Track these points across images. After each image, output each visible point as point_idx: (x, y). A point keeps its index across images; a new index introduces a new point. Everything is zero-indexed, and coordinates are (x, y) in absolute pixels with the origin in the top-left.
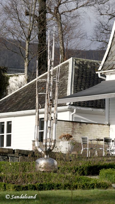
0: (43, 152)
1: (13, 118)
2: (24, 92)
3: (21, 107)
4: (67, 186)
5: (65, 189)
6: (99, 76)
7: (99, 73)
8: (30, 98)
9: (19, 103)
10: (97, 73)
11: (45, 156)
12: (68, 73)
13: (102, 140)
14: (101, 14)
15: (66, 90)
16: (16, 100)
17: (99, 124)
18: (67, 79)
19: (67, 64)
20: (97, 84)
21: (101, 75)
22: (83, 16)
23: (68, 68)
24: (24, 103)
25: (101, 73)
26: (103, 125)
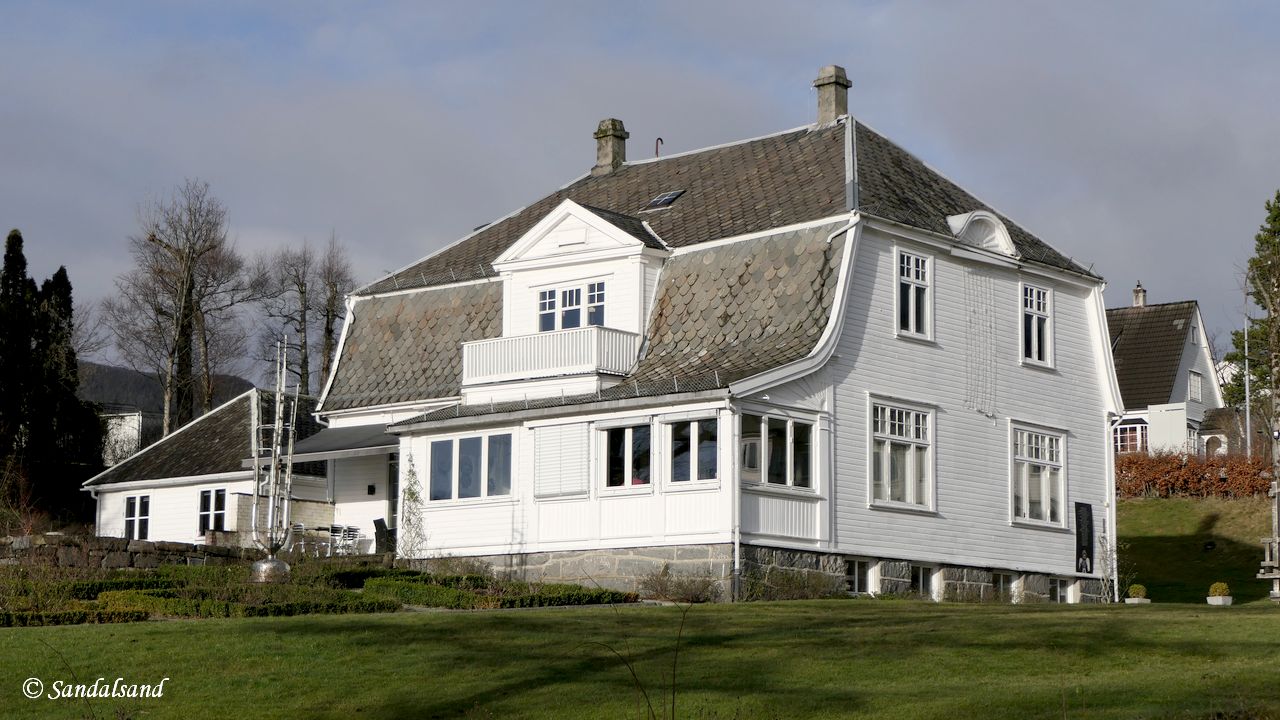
0: (265, 550)
1: (152, 490)
2: (171, 446)
3: (168, 471)
4: (330, 608)
5: (328, 612)
6: (318, 420)
7: (317, 416)
8: (183, 456)
9: (163, 464)
10: (313, 414)
11: (270, 557)
12: (250, 414)
13: (327, 529)
14: (271, 316)
15: (250, 443)
16: (157, 458)
17: (317, 502)
18: (250, 425)
19: (248, 398)
20: (313, 434)
21: (321, 418)
22: (241, 318)
23: (249, 406)
24: (173, 465)
25: (320, 416)
26: (324, 503)
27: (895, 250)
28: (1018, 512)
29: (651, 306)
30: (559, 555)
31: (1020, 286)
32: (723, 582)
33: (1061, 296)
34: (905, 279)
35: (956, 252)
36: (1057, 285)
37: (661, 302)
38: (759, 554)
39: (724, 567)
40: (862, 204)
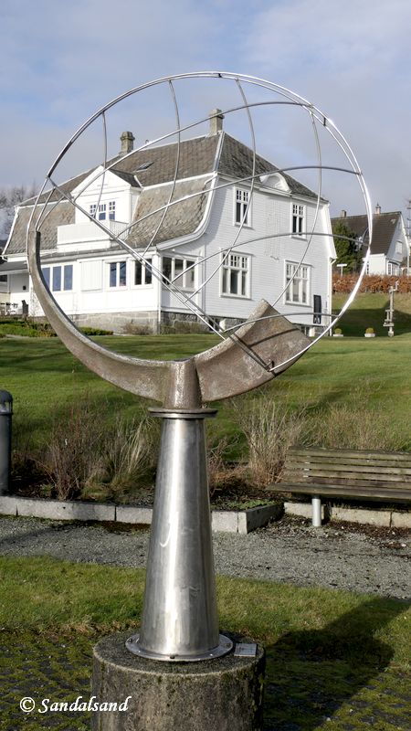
17: (3, 293)
25: (4, 257)
26: (7, 293)
27: (234, 189)
28: (288, 298)
29: (134, 212)
30: (91, 315)
31: (291, 204)
32: (154, 327)
33: (309, 208)
34: (239, 201)
35: (262, 189)
36: (308, 204)
37: (139, 210)
38: (170, 315)
39: (154, 321)
40: (220, 169)
